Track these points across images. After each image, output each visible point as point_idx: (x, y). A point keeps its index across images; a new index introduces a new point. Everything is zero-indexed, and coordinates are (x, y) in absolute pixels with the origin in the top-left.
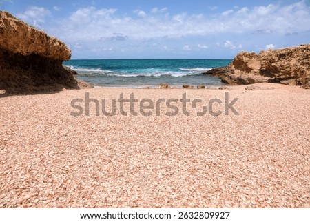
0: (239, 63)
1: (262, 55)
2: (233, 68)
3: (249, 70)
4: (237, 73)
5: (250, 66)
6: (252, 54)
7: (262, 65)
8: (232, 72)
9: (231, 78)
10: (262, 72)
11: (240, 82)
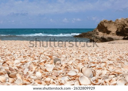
0: (102, 27)
1: (117, 22)
2: (97, 31)
3: (108, 32)
4: (101, 34)
5: (109, 29)
6: (111, 21)
7: (118, 28)
8: (97, 34)
9: (96, 38)
10: (118, 33)
11: (103, 40)
